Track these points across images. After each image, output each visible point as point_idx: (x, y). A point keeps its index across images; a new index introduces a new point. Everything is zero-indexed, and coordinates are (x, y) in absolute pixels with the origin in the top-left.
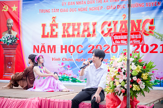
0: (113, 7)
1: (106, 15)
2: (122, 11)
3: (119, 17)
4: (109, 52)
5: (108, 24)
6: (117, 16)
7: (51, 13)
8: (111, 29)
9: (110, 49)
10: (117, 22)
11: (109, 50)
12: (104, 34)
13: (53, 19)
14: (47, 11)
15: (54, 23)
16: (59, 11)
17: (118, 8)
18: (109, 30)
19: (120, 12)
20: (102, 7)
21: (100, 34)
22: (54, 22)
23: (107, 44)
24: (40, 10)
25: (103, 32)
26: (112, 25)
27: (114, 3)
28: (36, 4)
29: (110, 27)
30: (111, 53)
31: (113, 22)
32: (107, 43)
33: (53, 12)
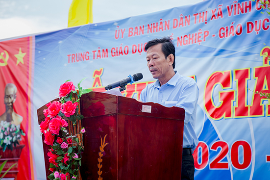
0: (237, 28)
1: (217, 55)
2: (259, 38)
3: (251, 57)
4: (226, 166)
5: (223, 79)
6: (247, 54)
7: (91, 62)
8: (231, 95)
9: (228, 156)
10: (246, 74)
11: (226, 160)
12: (212, 111)
13: (97, 76)
14: (84, 57)
15: (99, 87)
16: (109, 54)
17: (248, 32)
18: (224, 96)
19: (255, 42)
20: (206, 33)
21: (202, 112)
22: (97, 83)
23: (221, 140)
24: (69, 56)
25: (209, 105)
26: (234, 82)
27: (237, 17)
28: (60, 42)
29: (228, 90)
30: (233, 169)
31: (237, 72)
32: (219, 136)
33: (96, 57)
